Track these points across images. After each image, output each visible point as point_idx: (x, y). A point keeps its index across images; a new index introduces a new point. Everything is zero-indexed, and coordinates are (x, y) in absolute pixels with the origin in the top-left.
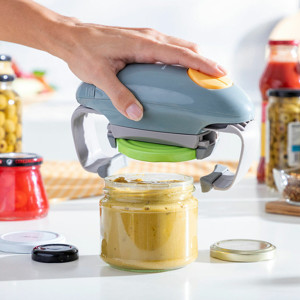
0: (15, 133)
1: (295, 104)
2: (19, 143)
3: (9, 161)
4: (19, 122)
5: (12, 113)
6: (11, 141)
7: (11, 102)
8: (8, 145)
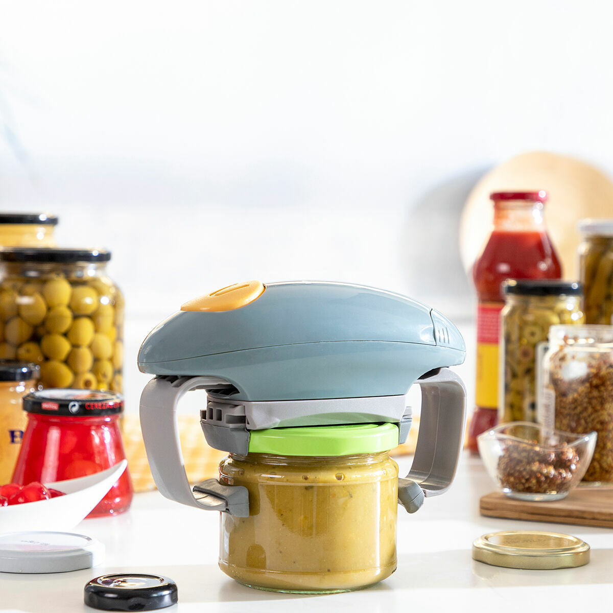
0: (111, 359)
1: (551, 309)
2: (118, 377)
3: (74, 405)
4: (119, 339)
5: (106, 321)
6: (104, 375)
7: (105, 301)
8: (99, 382)
